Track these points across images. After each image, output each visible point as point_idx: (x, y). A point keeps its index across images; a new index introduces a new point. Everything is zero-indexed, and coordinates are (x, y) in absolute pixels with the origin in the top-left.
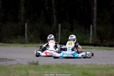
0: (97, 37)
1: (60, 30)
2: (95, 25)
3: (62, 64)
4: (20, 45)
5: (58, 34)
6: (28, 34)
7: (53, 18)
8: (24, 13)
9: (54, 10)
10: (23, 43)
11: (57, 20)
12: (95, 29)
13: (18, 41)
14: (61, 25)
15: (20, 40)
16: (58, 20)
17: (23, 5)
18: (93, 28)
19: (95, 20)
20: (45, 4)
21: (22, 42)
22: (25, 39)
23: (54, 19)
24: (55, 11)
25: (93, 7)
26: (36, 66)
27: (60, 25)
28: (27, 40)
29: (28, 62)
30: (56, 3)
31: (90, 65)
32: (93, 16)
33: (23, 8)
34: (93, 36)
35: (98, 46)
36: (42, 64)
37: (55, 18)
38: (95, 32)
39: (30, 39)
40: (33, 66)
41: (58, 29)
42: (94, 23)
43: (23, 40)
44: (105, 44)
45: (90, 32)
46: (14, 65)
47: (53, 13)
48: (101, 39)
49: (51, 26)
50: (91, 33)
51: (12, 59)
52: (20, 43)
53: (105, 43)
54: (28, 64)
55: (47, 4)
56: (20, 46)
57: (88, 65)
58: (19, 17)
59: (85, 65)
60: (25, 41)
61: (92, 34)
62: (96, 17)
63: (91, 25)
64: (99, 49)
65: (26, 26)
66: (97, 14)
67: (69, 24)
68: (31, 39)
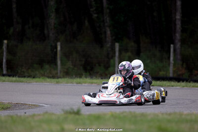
0: (182, 65)
1: (117, 54)
2: (178, 45)
3: (122, 113)
4: (48, 80)
5: (114, 61)
6: (61, 61)
7: (105, 32)
8: (55, 24)
9: (108, 19)
10: (53, 77)
11: (112, 37)
12: (178, 51)
13: (44, 73)
14: (120, 46)
15: (48, 71)
16: (114, 38)
17: (54, 10)
18: (175, 50)
19: (178, 36)
20: (92, 10)
21: (51, 76)
22: (57, 70)
23: (107, 36)
24: (108, 21)
25: (175, 14)
26: (77, 116)
27: (117, 45)
28: (60, 72)
29: (63, 110)
30: (111, 7)
31: (170, 114)
32: (175, 29)
33: (53, 16)
34: (174, 65)
35: (183, 81)
36: (88, 113)
37: (109, 32)
38: (179, 57)
39: (65, 70)
40: (71, 117)
41: (115, 53)
42: (177, 41)
43: (54, 72)
44: (195, 78)
45: (169, 58)
46: (39, 115)
47: (106, 24)
48: (189, 69)
49: (102, 47)
50: (172, 58)
51: (35, 105)
52: (49, 77)
53: (195, 76)
54: (62, 113)
55: (94, 8)
56: (48, 82)
57: (166, 114)
58: (46, 32)
59: (163, 114)
60: (57, 73)
61: (174, 60)
62: (180, 30)
63: (172, 46)
64: (186, 86)
65: (59, 48)
66: (182, 26)
67: (133, 44)
68: (67, 69)
